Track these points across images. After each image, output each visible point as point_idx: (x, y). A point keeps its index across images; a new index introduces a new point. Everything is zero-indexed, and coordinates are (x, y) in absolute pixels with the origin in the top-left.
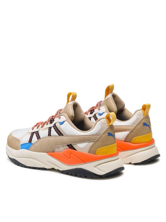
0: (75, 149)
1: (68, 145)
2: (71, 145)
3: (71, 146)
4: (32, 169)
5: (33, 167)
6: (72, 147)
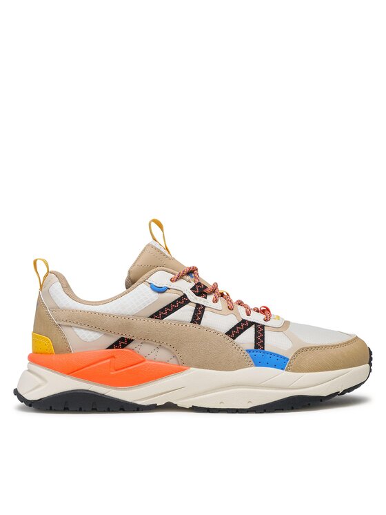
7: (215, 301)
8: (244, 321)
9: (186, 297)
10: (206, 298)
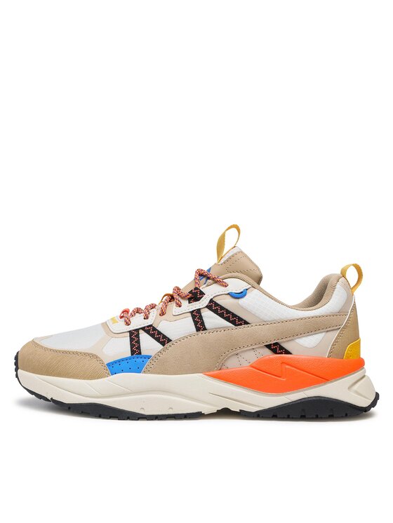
0: (287, 352)
1: (268, 346)
2: (276, 344)
3: (276, 348)
4: (161, 419)
5: (167, 413)
6: (281, 348)
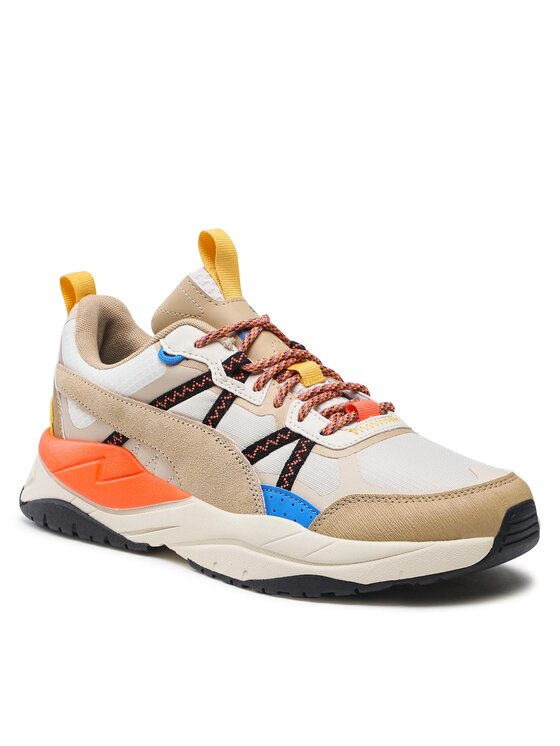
7: (258, 388)
8: (285, 430)
9: (210, 377)
10: (243, 381)
